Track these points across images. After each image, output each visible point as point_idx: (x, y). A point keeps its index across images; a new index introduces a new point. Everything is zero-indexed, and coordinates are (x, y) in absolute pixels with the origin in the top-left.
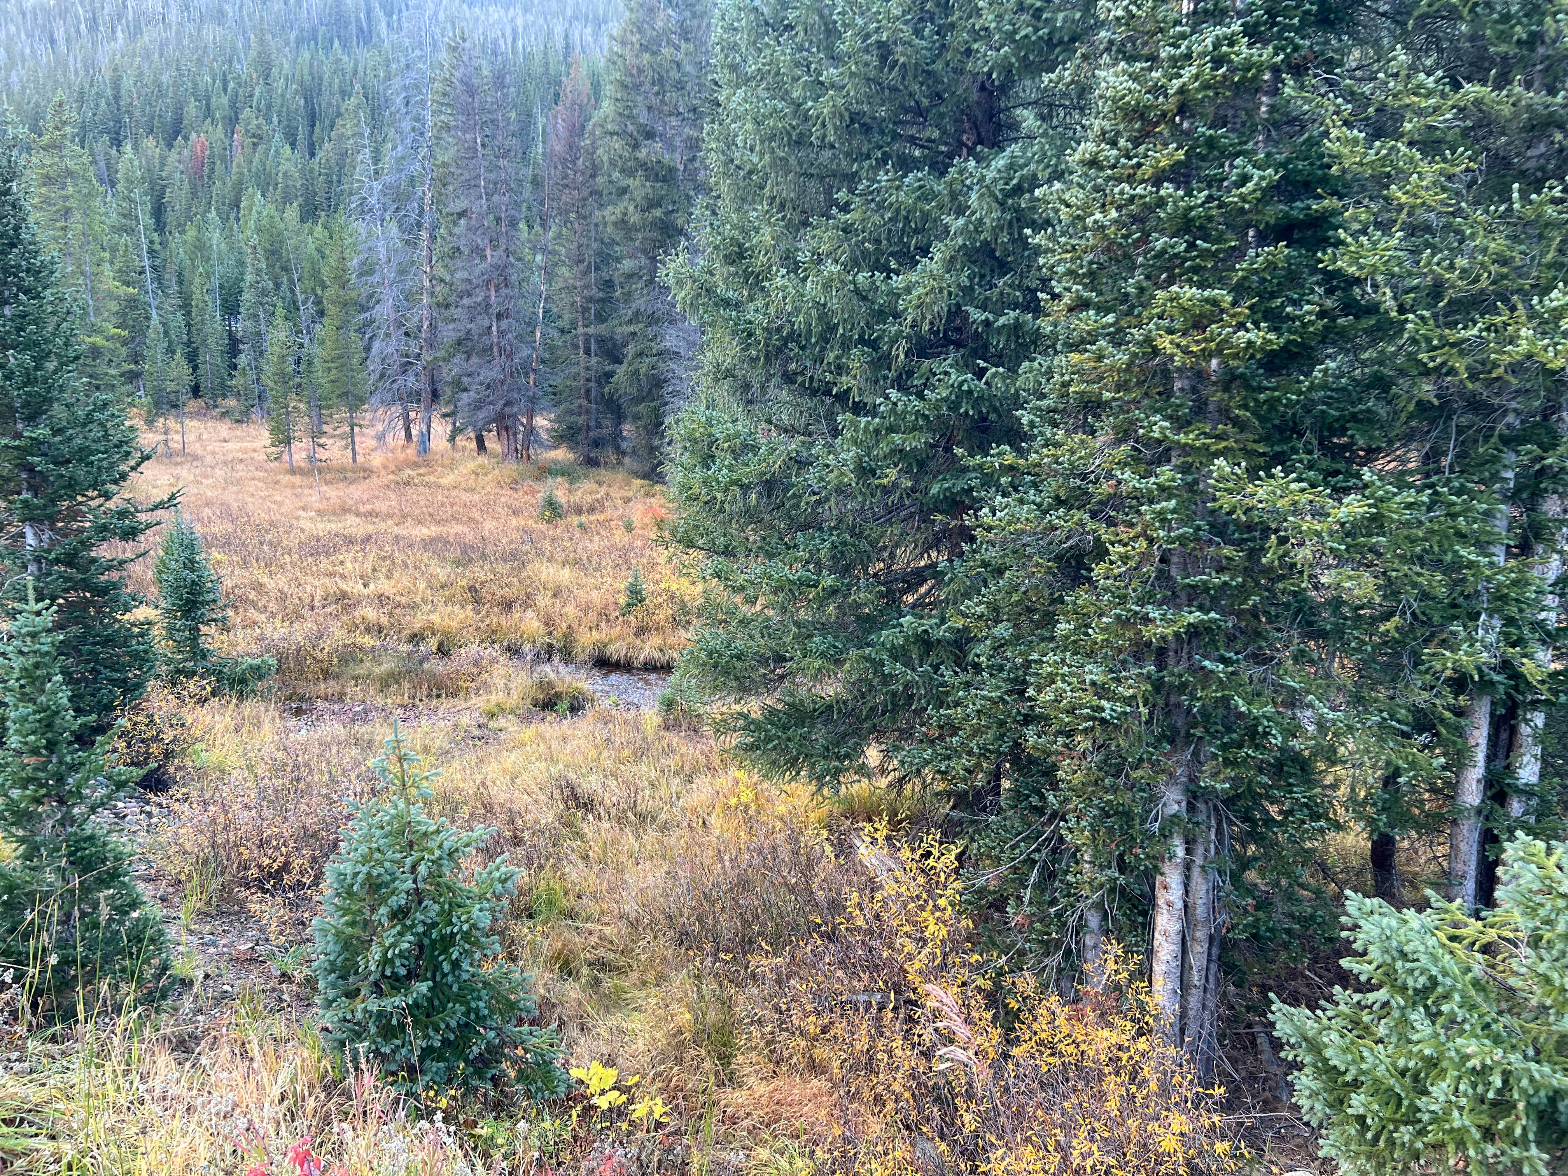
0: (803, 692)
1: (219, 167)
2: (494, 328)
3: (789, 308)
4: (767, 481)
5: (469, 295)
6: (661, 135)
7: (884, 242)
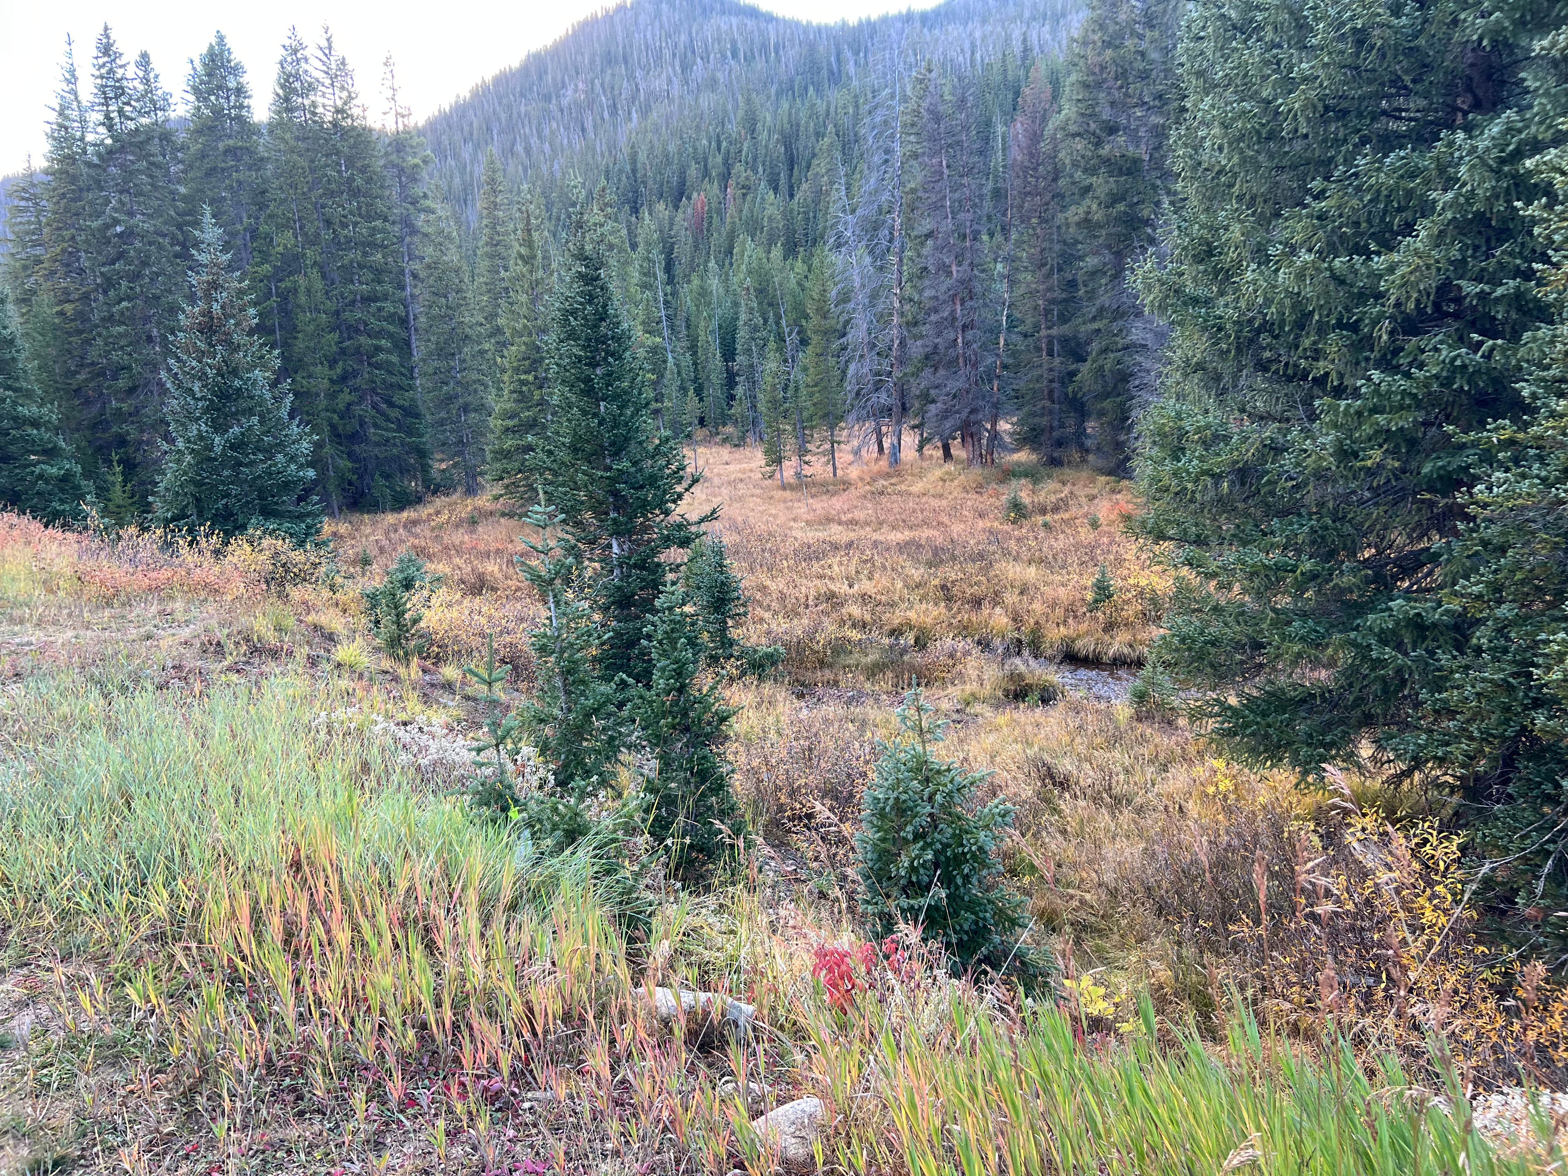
0: (1282, 680)
1: (716, 220)
2: (960, 340)
3: (1260, 300)
4: (1240, 469)
5: (936, 311)
6: (1125, 128)
7: (1364, 225)
